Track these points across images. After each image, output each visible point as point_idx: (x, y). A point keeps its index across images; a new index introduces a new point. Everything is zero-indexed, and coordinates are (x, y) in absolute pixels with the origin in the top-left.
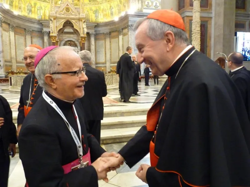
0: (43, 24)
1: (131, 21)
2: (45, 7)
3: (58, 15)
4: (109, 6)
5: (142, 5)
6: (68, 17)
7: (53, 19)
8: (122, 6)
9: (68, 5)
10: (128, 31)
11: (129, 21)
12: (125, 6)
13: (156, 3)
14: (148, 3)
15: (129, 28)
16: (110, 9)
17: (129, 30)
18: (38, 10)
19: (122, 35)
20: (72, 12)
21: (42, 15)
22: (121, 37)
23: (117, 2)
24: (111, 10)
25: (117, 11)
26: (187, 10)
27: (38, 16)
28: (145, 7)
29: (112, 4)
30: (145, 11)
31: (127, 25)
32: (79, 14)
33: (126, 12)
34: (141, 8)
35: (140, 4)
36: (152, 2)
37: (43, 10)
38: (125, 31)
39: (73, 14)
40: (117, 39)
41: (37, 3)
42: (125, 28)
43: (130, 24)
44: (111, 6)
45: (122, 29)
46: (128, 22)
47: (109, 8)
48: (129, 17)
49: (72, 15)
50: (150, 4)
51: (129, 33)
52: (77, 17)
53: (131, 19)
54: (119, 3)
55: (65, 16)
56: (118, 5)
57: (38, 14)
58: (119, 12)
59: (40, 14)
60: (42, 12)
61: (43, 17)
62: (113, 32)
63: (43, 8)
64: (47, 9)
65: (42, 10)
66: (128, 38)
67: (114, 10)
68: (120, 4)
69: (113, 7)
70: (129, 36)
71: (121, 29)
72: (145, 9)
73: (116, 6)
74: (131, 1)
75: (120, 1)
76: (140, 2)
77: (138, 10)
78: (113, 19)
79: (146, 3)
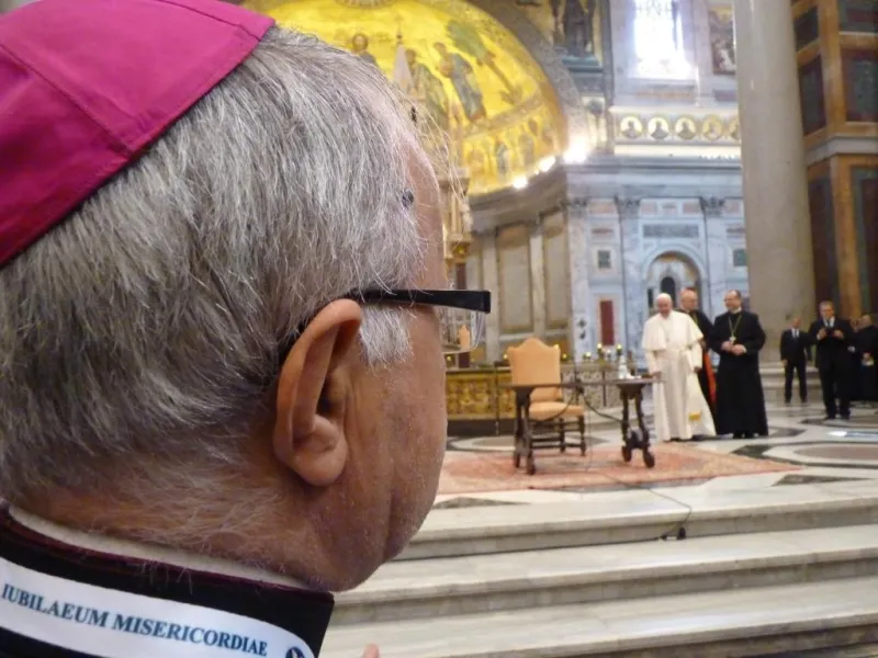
1: (574, 185)
4: (491, 141)
5: (610, 134)
8: (536, 140)
10: (566, 221)
11: (569, 189)
12: (548, 141)
13: (659, 125)
14: (631, 124)
15: (570, 209)
16: (496, 150)
17: (569, 216)
19: (543, 234)
22: (536, 243)
23: (522, 127)
24: (501, 154)
25: (521, 156)
26: (838, 134)
28: (621, 138)
29: (503, 137)
30: (620, 151)
31: (561, 202)
33: (558, 159)
34: (608, 143)
35: (603, 130)
36: (645, 123)
38: (554, 220)
40: (523, 249)
42: (555, 210)
43: (571, 196)
44: (498, 144)
45: (543, 215)
46: (563, 192)
47: (492, 148)
48: (569, 176)
50: (638, 127)
51: (571, 228)
53: (572, 179)
54: (527, 129)
56: (524, 139)
58: (530, 158)
62: (508, 225)
66: (567, 244)
67: (509, 155)
68: (531, 135)
69: (507, 144)
70: (571, 237)
71: (537, 214)
72: (620, 143)
73: (516, 141)
74: (572, 120)
75: (533, 125)
76: (603, 121)
77: (598, 148)
78: (508, 185)
79: (624, 126)
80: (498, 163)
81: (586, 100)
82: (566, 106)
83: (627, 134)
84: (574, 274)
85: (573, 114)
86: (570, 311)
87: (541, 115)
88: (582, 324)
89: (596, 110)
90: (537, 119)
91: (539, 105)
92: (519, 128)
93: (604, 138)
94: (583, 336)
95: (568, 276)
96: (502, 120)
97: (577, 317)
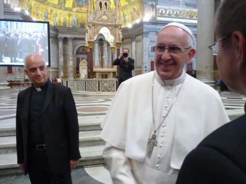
0: (58, 30)
1: (145, 28)
2: (61, 14)
3: (96, 22)
4: (122, 13)
5: (156, 14)
6: (105, 23)
7: (91, 26)
8: (135, 14)
9: (106, 12)
10: (143, 38)
11: (144, 29)
12: (139, 14)
13: (169, 12)
14: (162, 11)
15: (144, 34)
16: (123, 16)
17: (144, 36)
18: (53, 16)
19: (136, 41)
20: (108, 19)
21: (57, 21)
22: (134, 44)
24: (125, 17)
25: (130, 18)
27: (54, 22)
28: (159, 15)
29: (125, 12)
30: (159, 19)
31: (142, 32)
32: (116, 21)
33: (141, 20)
34: (155, 16)
35: (154, 12)
36: (166, 11)
37: (59, 17)
38: (140, 37)
39: (110, 20)
40: (130, 45)
41: (54, 10)
42: (140, 35)
43: (144, 31)
44: (124, 14)
45: (136, 36)
46: (142, 30)
48: (144, 25)
49: (109, 22)
50: (164, 12)
51: (144, 40)
52: (113, 23)
53: (145, 26)
54: (133, 10)
55: (102, 23)
56: (131, 13)
57: (53, 21)
58: (133, 19)
59: (56, 21)
60: (57, 18)
61: (58, 24)
62: (126, 38)
63: (59, 15)
64: (62, 15)
65: (57, 16)
66: (143, 45)
67: (127, 18)
68: (134, 12)
69: (127, 14)
70: (144, 43)
71: (134, 35)
72: (159, 16)
73: (129, 14)
74: (146, 9)
75: (134, 9)
76: (154, 10)
77: (153, 17)
78: (126, 26)
79: (160, 11)
80: (124, 20)
81: (150, 3)
82: (144, 4)
83: (161, 14)
84: (144, 53)
85: (146, 7)
86: (142, 63)
87: (137, 7)
88: (146, 67)
89: (153, 6)
90: (135, 7)
91: (136, 4)
92: (130, 10)
93: (154, 15)
94: (146, 71)
95: (143, 53)
96: (125, 7)
97: (145, 65)
